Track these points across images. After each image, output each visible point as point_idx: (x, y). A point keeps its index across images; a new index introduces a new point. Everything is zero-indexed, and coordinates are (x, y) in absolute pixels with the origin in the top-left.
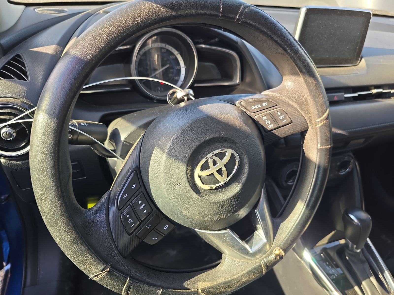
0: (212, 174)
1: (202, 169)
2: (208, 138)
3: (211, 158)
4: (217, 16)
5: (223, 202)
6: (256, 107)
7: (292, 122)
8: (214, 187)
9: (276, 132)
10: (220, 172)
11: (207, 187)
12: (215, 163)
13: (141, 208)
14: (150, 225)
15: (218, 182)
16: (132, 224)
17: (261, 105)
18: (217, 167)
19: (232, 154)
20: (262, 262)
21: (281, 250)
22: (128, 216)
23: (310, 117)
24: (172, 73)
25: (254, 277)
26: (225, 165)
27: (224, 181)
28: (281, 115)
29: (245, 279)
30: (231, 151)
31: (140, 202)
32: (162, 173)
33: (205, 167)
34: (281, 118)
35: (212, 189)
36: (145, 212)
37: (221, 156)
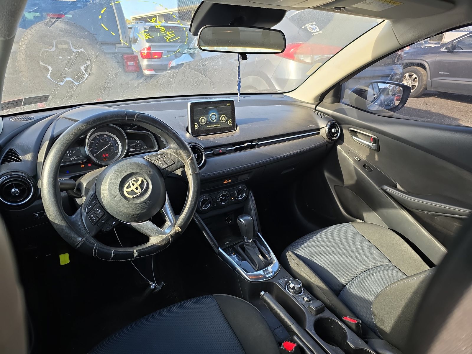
0: (133, 190)
1: (127, 188)
2: (128, 173)
3: (131, 182)
4: (125, 120)
5: (141, 203)
6: (155, 158)
7: (175, 163)
8: (135, 196)
9: (168, 169)
10: (137, 188)
11: (131, 197)
12: (133, 185)
13: (99, 212)
14: (104, 221)
15: (137, 193)
16: (94, 220)
17: (157, 157)
18: (135, 186)
19: (142, 180)
20: (169, 235)
21: (178, 227)
22: (92, 216)
23: (183, 159)
24: (113, 149)
25: (165, 243)
26: (139, 185)
27: (140, 193)
28: (168, 160)
29: (160, 244)
30: (142, 178)
31: (98, 210)
32: (107, 192)
33: (129, 187)
34: (168, 162)
35: (134, 197)
36: (101, 214)
37: (137, 181)
